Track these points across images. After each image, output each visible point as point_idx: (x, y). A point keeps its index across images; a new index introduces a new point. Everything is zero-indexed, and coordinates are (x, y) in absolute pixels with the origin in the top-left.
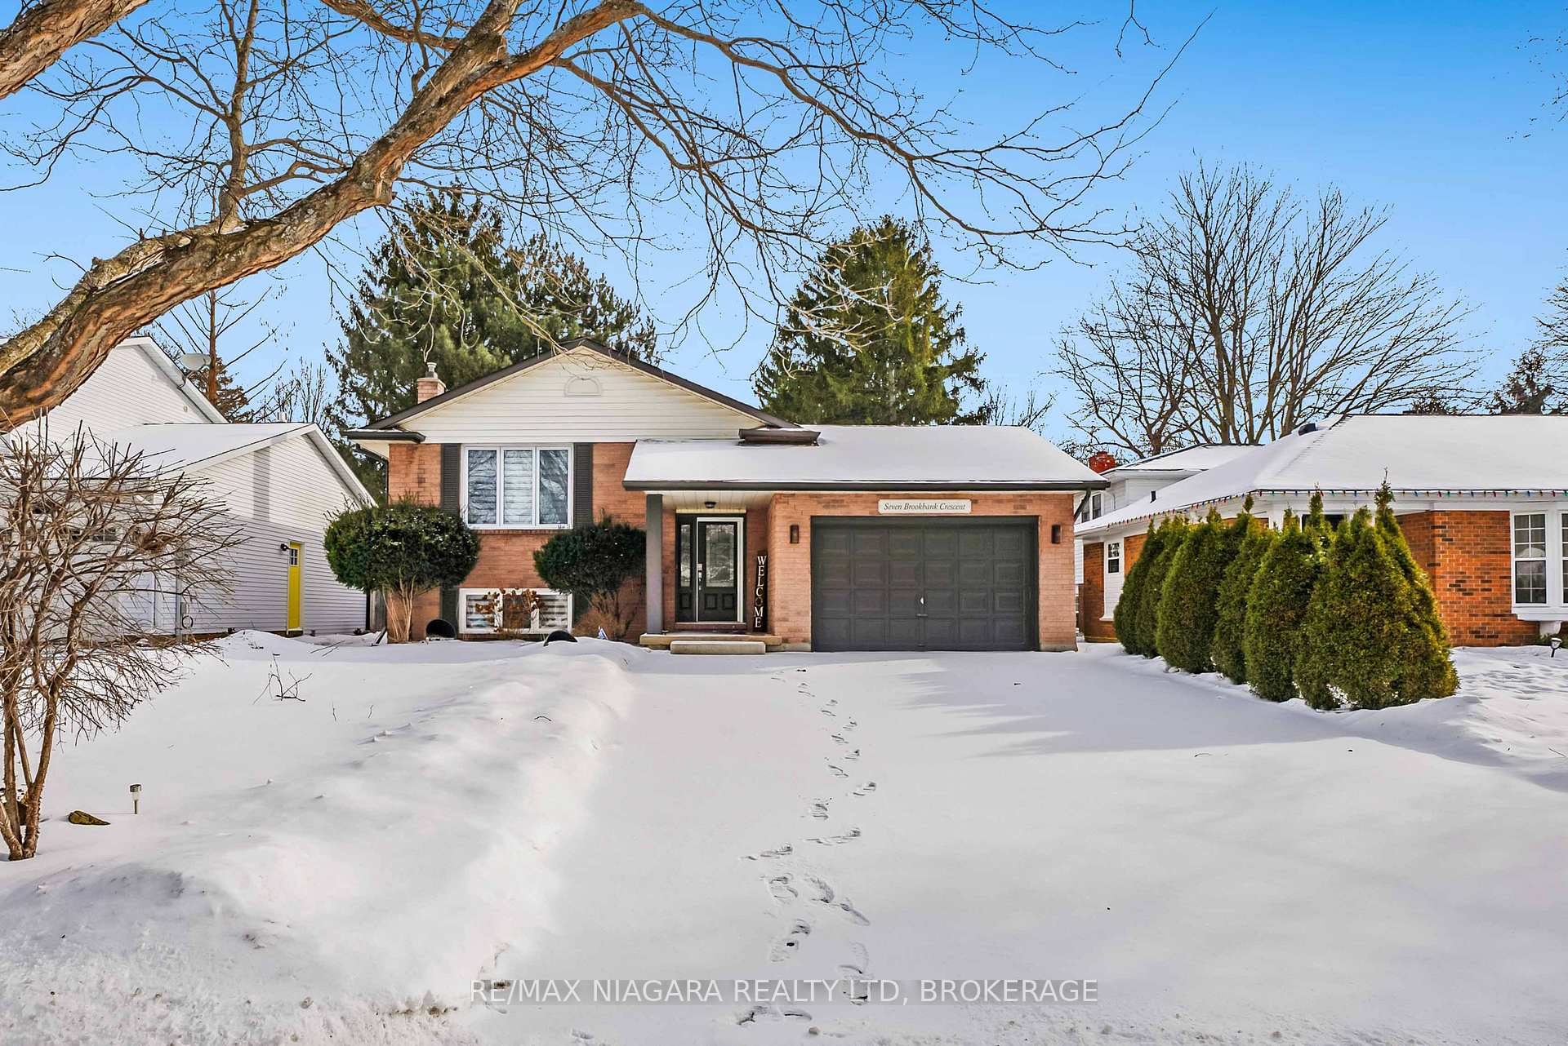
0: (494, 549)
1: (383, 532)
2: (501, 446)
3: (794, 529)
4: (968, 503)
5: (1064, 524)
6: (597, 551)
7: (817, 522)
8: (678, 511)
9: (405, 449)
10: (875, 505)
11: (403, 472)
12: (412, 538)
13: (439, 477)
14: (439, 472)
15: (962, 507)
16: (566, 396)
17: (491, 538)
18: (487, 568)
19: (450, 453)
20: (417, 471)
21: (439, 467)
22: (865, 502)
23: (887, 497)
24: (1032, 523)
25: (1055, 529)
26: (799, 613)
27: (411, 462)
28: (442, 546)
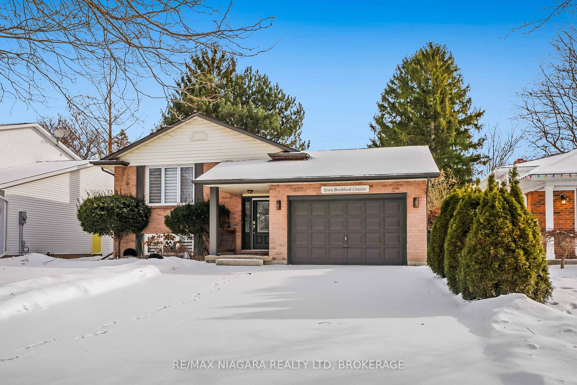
0: (159, 215)
1: (97, 208)
2: (163, 166)
3: (279, 202)
4: (367, 187)
5: (420, 197)
6: (190, 215)
7: (291, 199)
8: (243, 195)
9: (121, 169)
10: (319, 189)
11: (120, 180)
12: (110, 211)
13: (135, 181)
14: (135, 179)
15: (365, 189)
16: (191, 141)
17: (158, 210)
18: (156, 224)
19: (140, 170)
20: (126, 179)
21: (135, 177)
22: (314, 188)
23: (325, 185)
24: (403, 197)
25: (415, 199)
26: (281, 245)
27: (123, 175)
28: (125, 214)
